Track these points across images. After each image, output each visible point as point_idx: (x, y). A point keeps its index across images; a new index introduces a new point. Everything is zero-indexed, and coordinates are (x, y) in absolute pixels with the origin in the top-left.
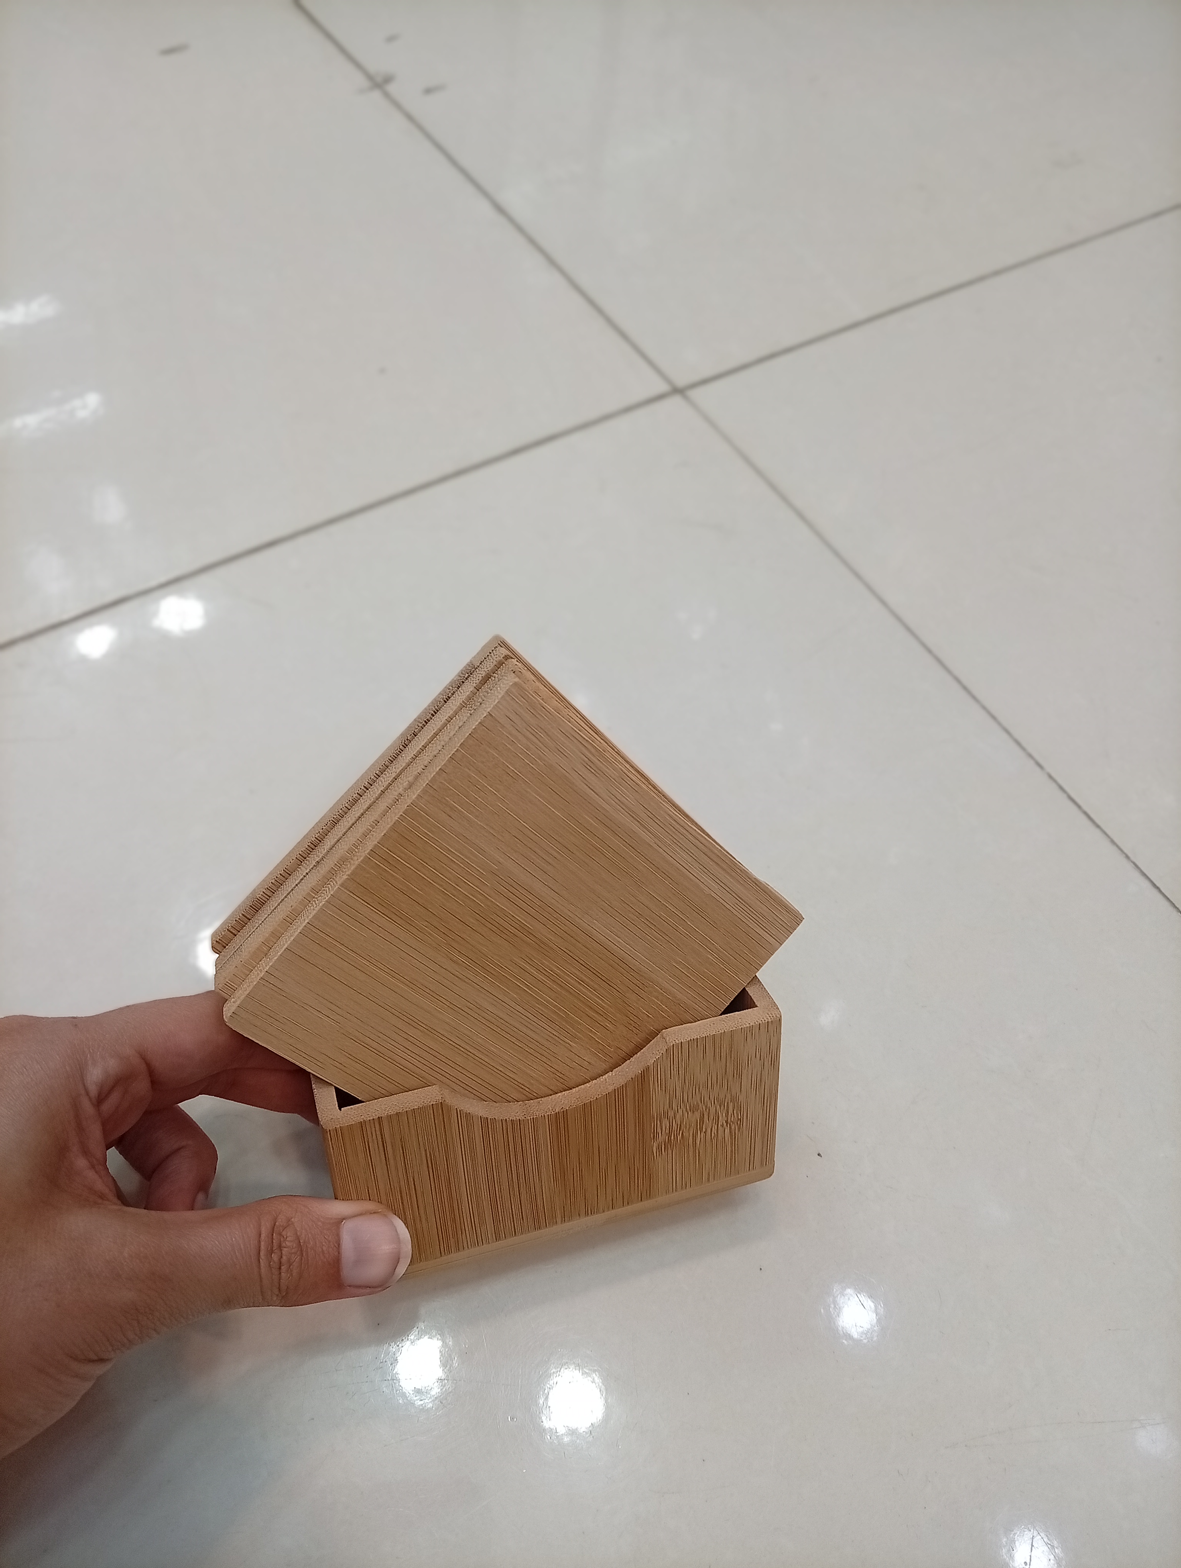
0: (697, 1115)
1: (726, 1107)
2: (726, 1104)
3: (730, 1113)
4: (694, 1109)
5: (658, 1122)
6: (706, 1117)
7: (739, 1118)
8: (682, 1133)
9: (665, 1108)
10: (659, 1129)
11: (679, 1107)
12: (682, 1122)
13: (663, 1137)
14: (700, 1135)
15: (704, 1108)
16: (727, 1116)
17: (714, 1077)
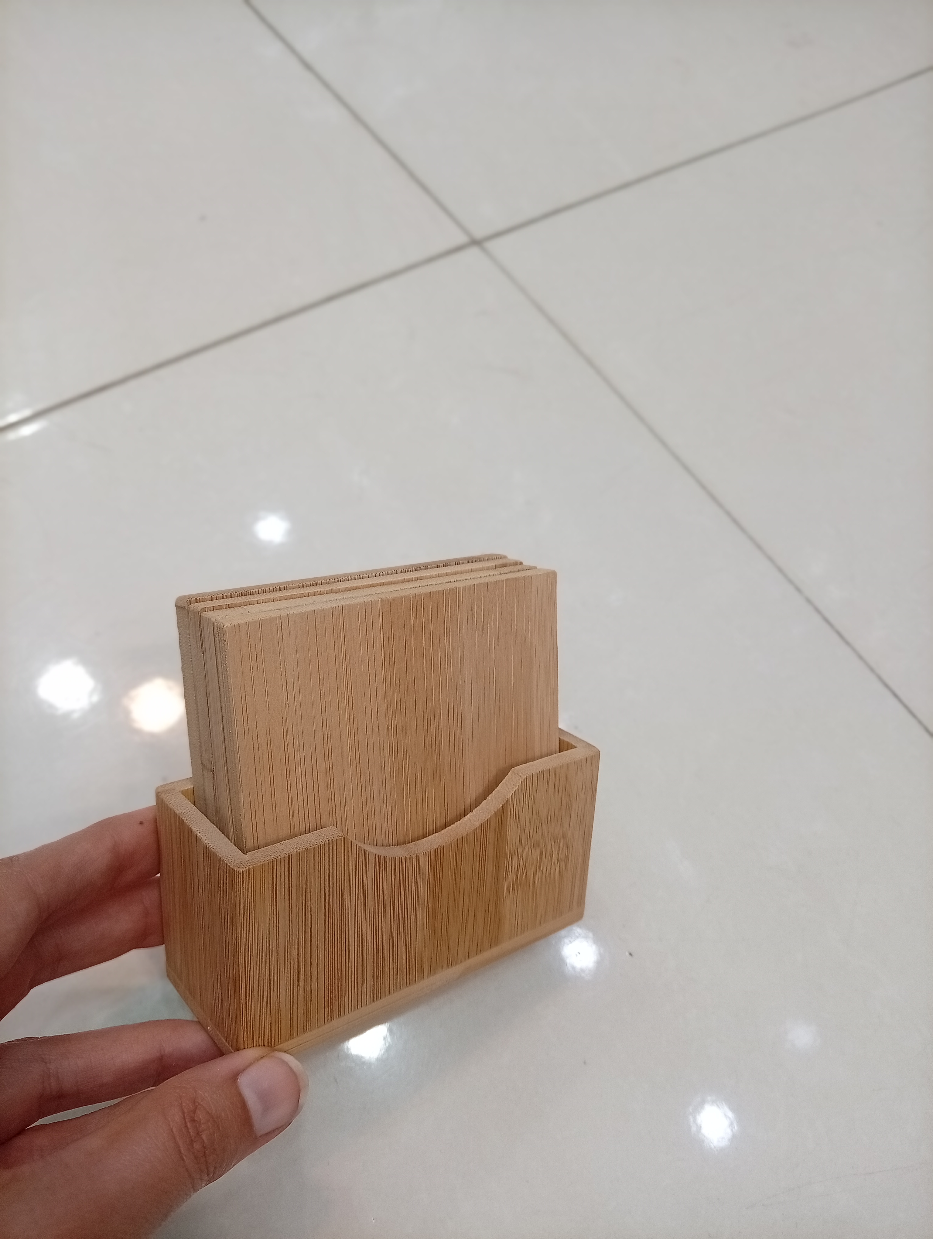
0: (538, 851)
1: (558, 844)
2: (558, 841)
3: (560, 850)
4: (536, 846)
5: (510, 860)
6: (544, 854)
7: (567, 854)
8: (526, 872)
9: (516, 845)
10: (510, 867)
11: (526, 844)
12: (527, 859)
13: (511, 877)
14: (538, 875)
15: (544, 845)
16: (558, 854)
17: (553, 810)
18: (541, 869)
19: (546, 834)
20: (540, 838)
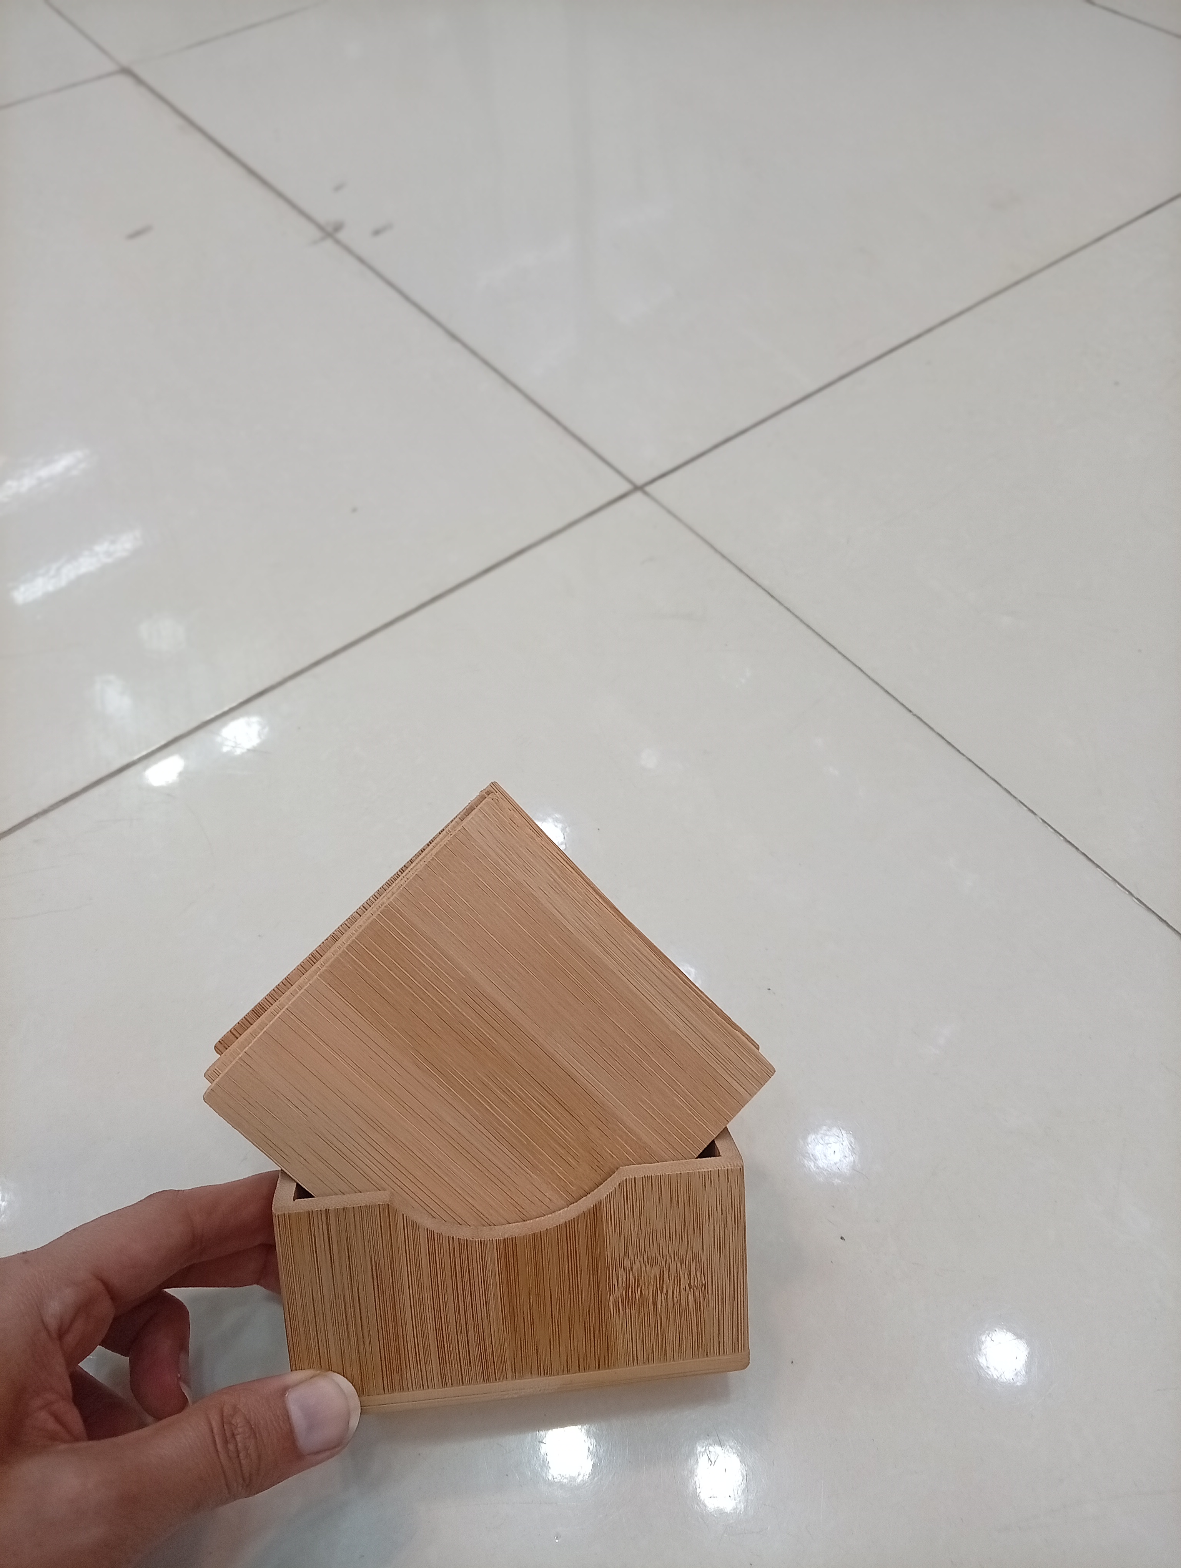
0: (656, 1270)
1: (687, 1266)
2: (687, 1263)
3: (692, 1276)
4: (653, 1262)
5: (614, 1270)
6: (666, 1275)
7: (704, 1282)
8: (641, 1291)
9: (622, 1255)
10: (615, 1279)
11: (636, 1257)
12: (639, 1275)
13: (620, 1292)
14: (661, 1297)
15: (664, 1263)
16: (689, 1279)
17: (672, 1227)
18: (665, 1291)
19: (666, 1252)
20: (658, 1255)
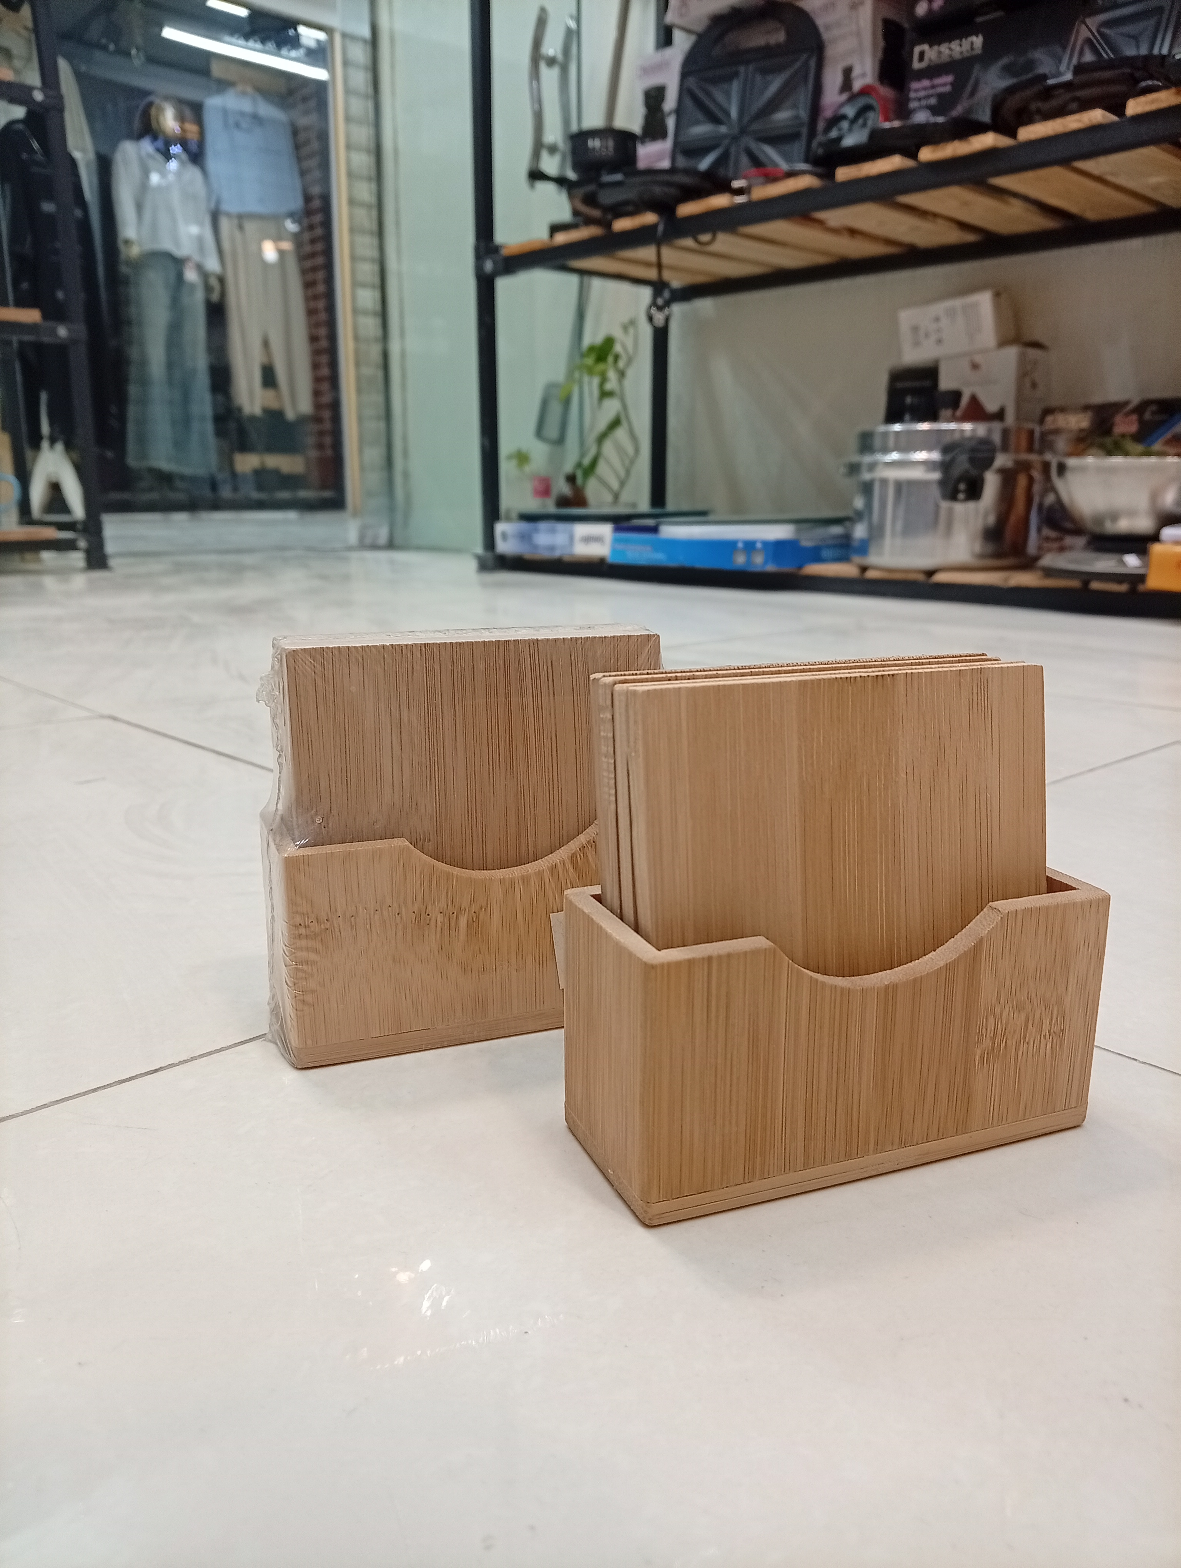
0: (1023, 1016)
1: (1051, 1011)
2: (1051, 1008)
3: (1054, 1020)
4: (1019, 1008)
5: (985, 1020)
6: (1031, 1021)
7: (1062, 1028)
8: (1006, 1041)
9: (993, 1001)
10: (984, 1030)
11: (1006, 1002)
12: (1007, 1024)
13: (987, 1043)
14: (1023, 1047)
15: (1030, 1009)
16: (1050, 1024)
17: (1043, 966)
18: (1027, 1039)
19: (1034, 995)
20: (1026, 998)
